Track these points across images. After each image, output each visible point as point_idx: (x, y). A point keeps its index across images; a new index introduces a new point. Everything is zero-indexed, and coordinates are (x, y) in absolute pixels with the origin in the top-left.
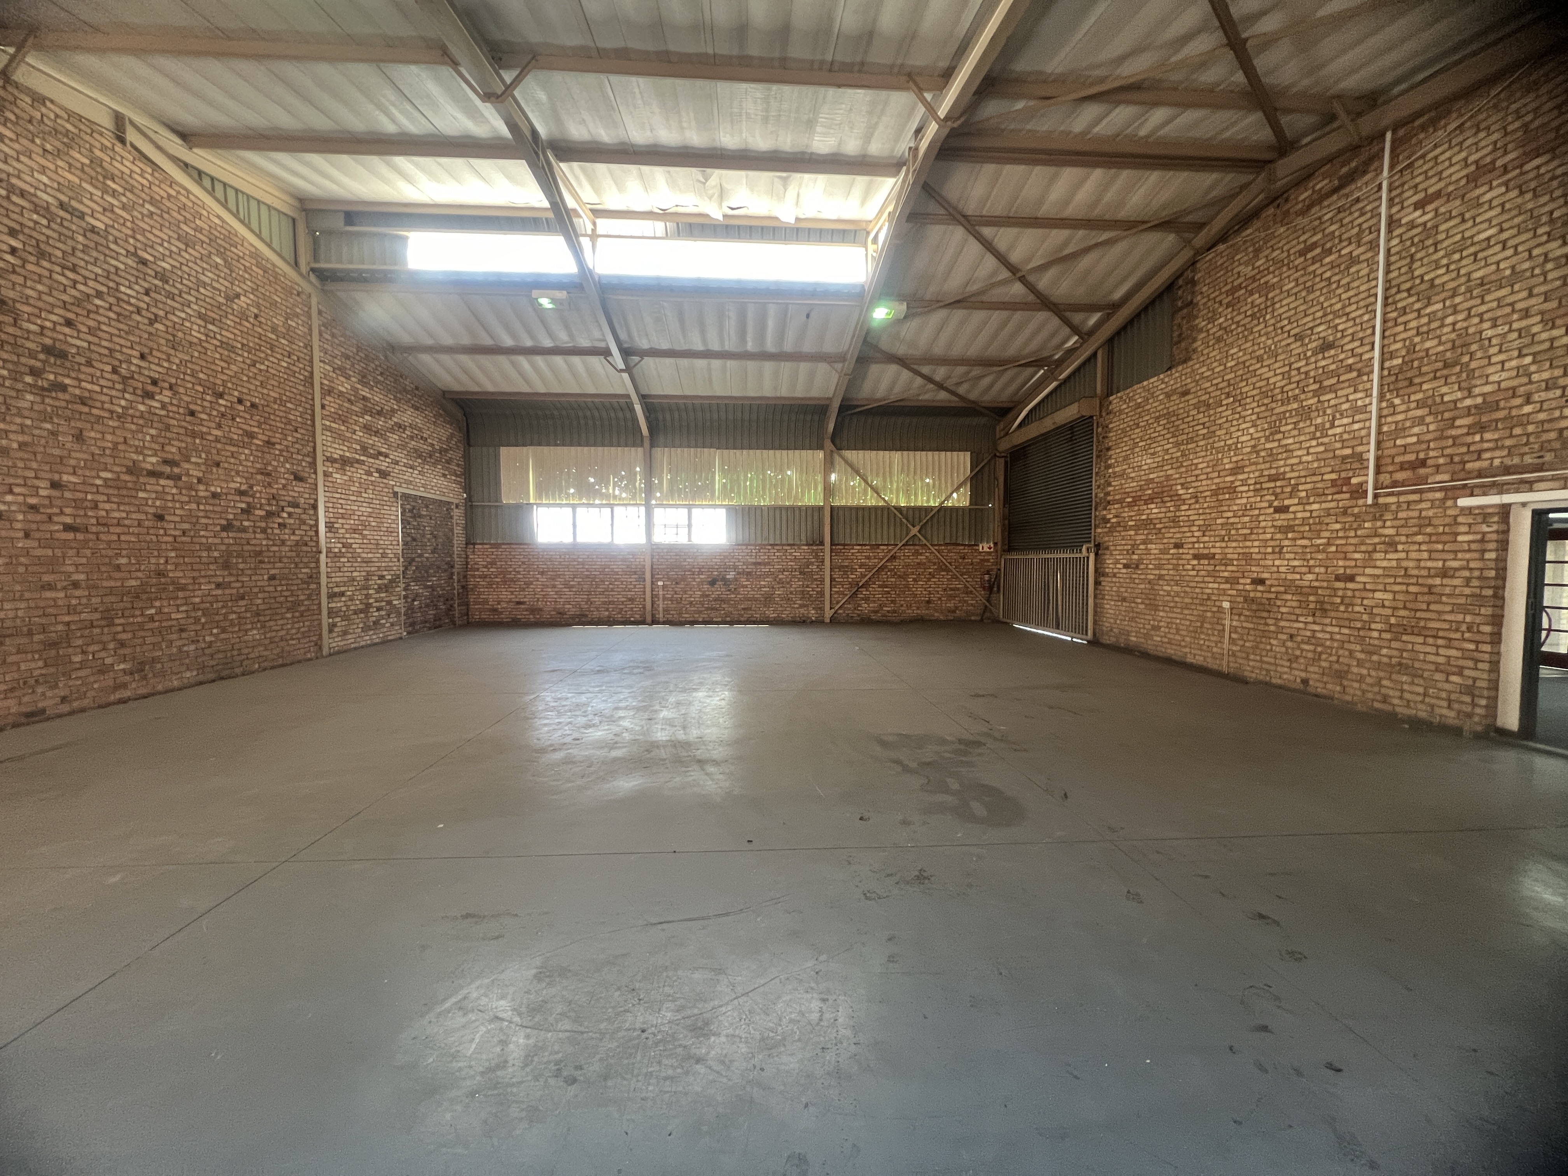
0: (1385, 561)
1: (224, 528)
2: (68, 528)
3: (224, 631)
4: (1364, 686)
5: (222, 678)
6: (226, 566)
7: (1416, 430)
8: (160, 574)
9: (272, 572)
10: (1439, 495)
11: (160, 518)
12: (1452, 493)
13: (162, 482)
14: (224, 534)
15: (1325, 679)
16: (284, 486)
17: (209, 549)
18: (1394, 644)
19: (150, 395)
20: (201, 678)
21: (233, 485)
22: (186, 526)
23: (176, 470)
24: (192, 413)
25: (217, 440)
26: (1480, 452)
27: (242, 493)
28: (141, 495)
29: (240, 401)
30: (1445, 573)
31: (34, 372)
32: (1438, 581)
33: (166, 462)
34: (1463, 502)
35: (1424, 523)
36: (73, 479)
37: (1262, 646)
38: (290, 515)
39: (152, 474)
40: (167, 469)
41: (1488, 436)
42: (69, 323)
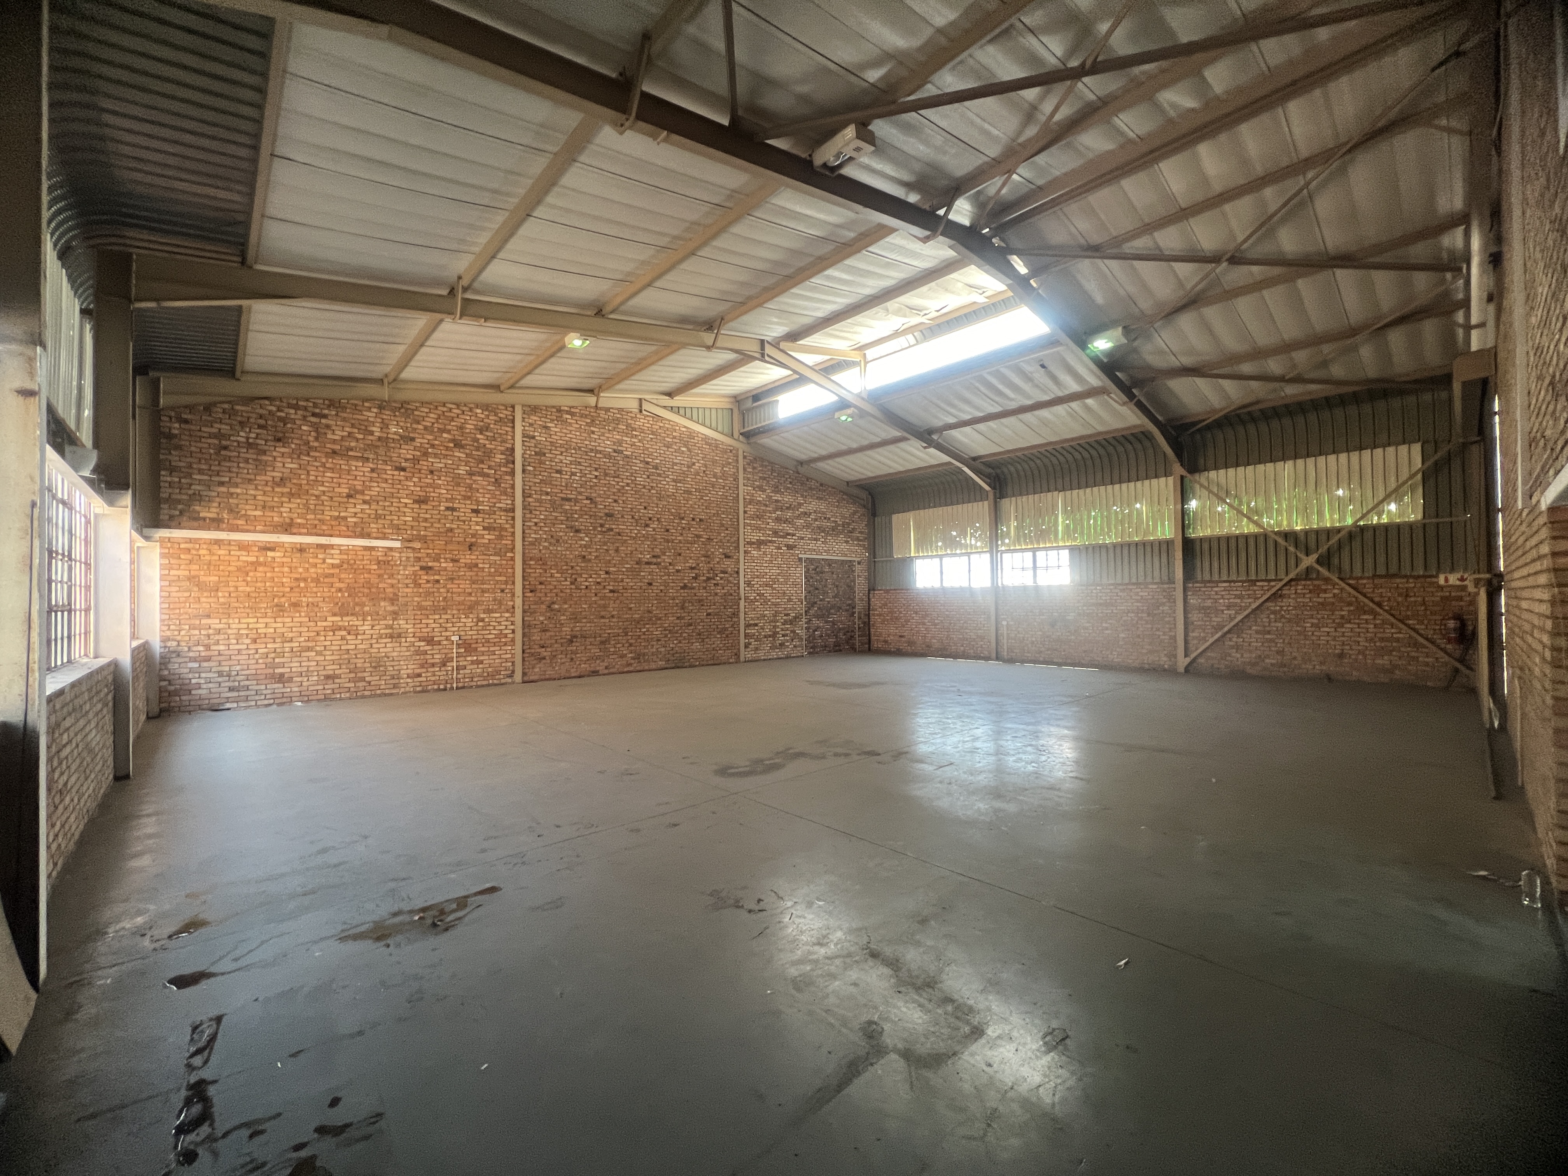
1: (682, 588)
2: (612, 591)
3: (680, 642)
5: (678, 667)
6: (683, 608)
8: (649, 612)
9: (709, 611)
11: (650, 584)
13: (652, 567)
14: (682, 591)
16: (718, 562)
17: (673, 599)
19: (647, 526)
20: (667, 666)
21: (687, 565)
22: (662, 588)
23: (659, 560)
24: (667, 531)
25: (680, 542)
27: (692, 568)
28: (642, 574)
29: (693, 519)
31: (602, 526)
33: (654, 557)
36: (614, 569)
38: (721, 578)
39: (648, 563)
40: (654, 560)
42: (615, 501)
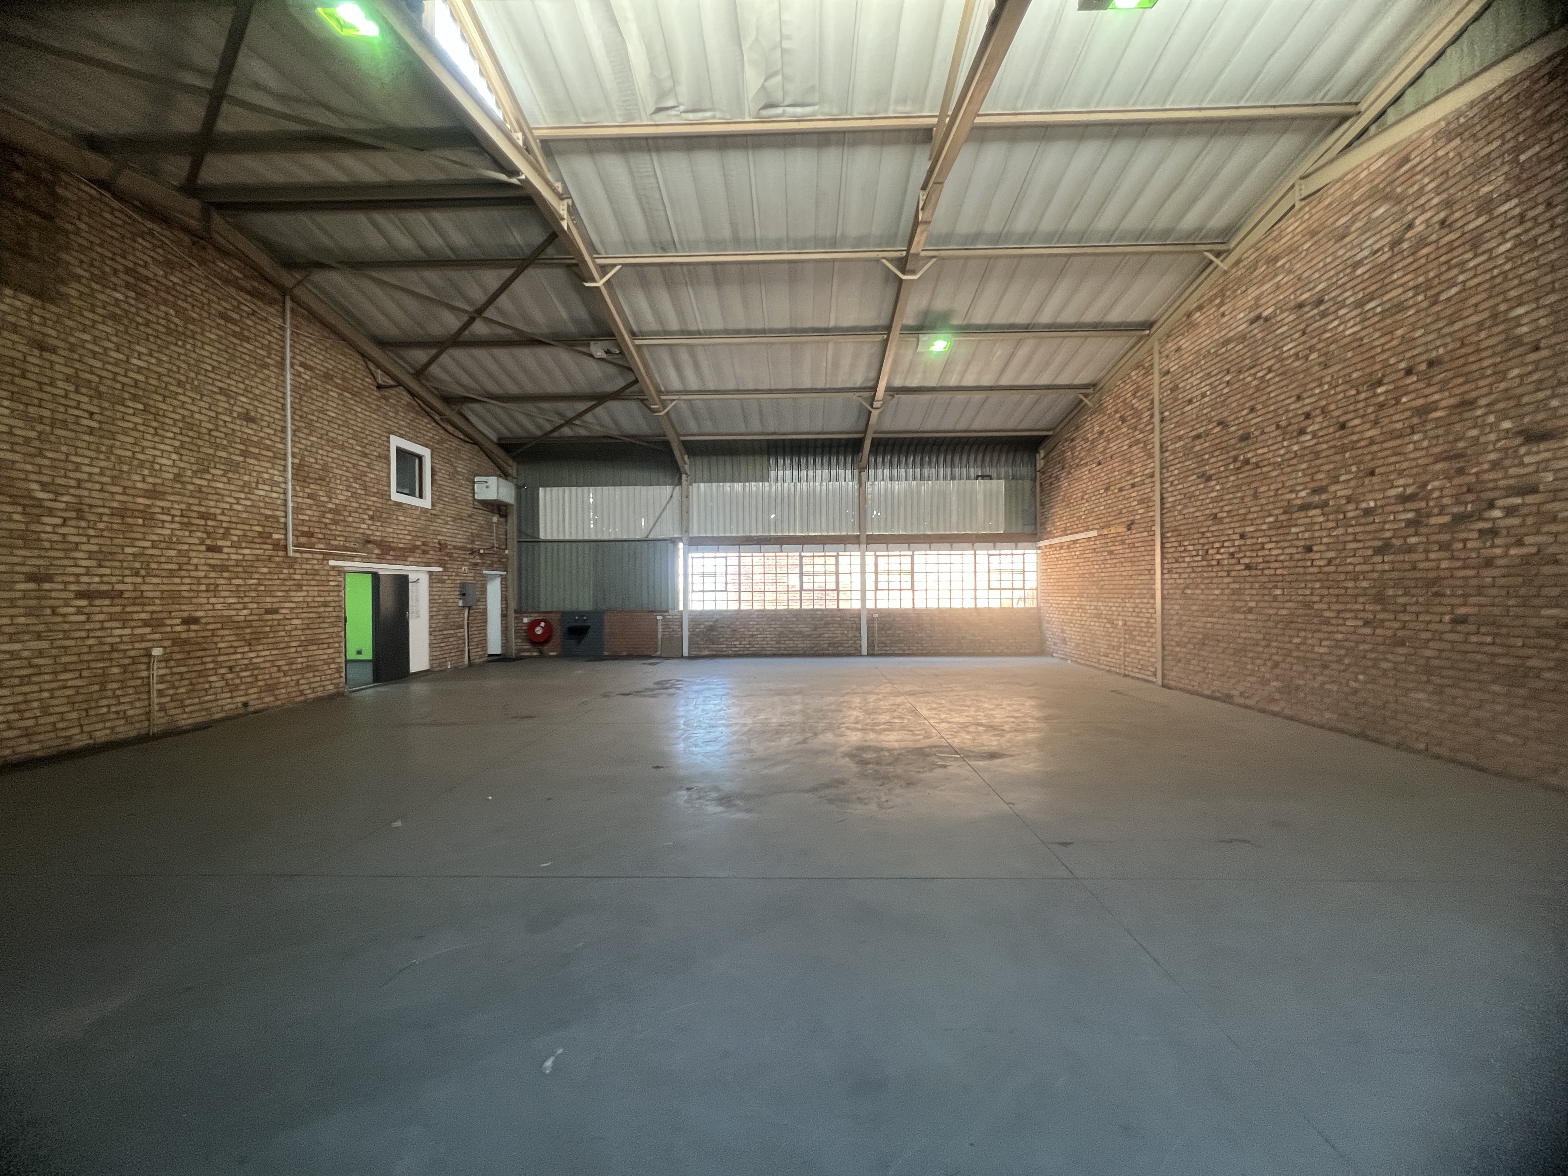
1: (1378, 551)
4: (290, 690)
6: (1380, 598)
7: (308, 512)
10: (321, 557)
11: (1309, 549)
12: (327, 556)
13: (1312, 513)
14: (1379, 559)
15: (263, 695)
19: (1302, 432)
21: (1393, 492)
22: (1332, 554)
23: (1324, 497)
24: (1343, 426)
25: (1372, 442)
26: (336, 536)
27: (1404, 499)
28: (1294, 530)
29: (1409, 372)
30: (325, 604)
32: (322, 609)
33: (1315, 491)
34: (332, 563)
35: (316, 573)
37: (199, 687)
39: (1305, 507)
40: (1316, 498)
41: (339, 528)
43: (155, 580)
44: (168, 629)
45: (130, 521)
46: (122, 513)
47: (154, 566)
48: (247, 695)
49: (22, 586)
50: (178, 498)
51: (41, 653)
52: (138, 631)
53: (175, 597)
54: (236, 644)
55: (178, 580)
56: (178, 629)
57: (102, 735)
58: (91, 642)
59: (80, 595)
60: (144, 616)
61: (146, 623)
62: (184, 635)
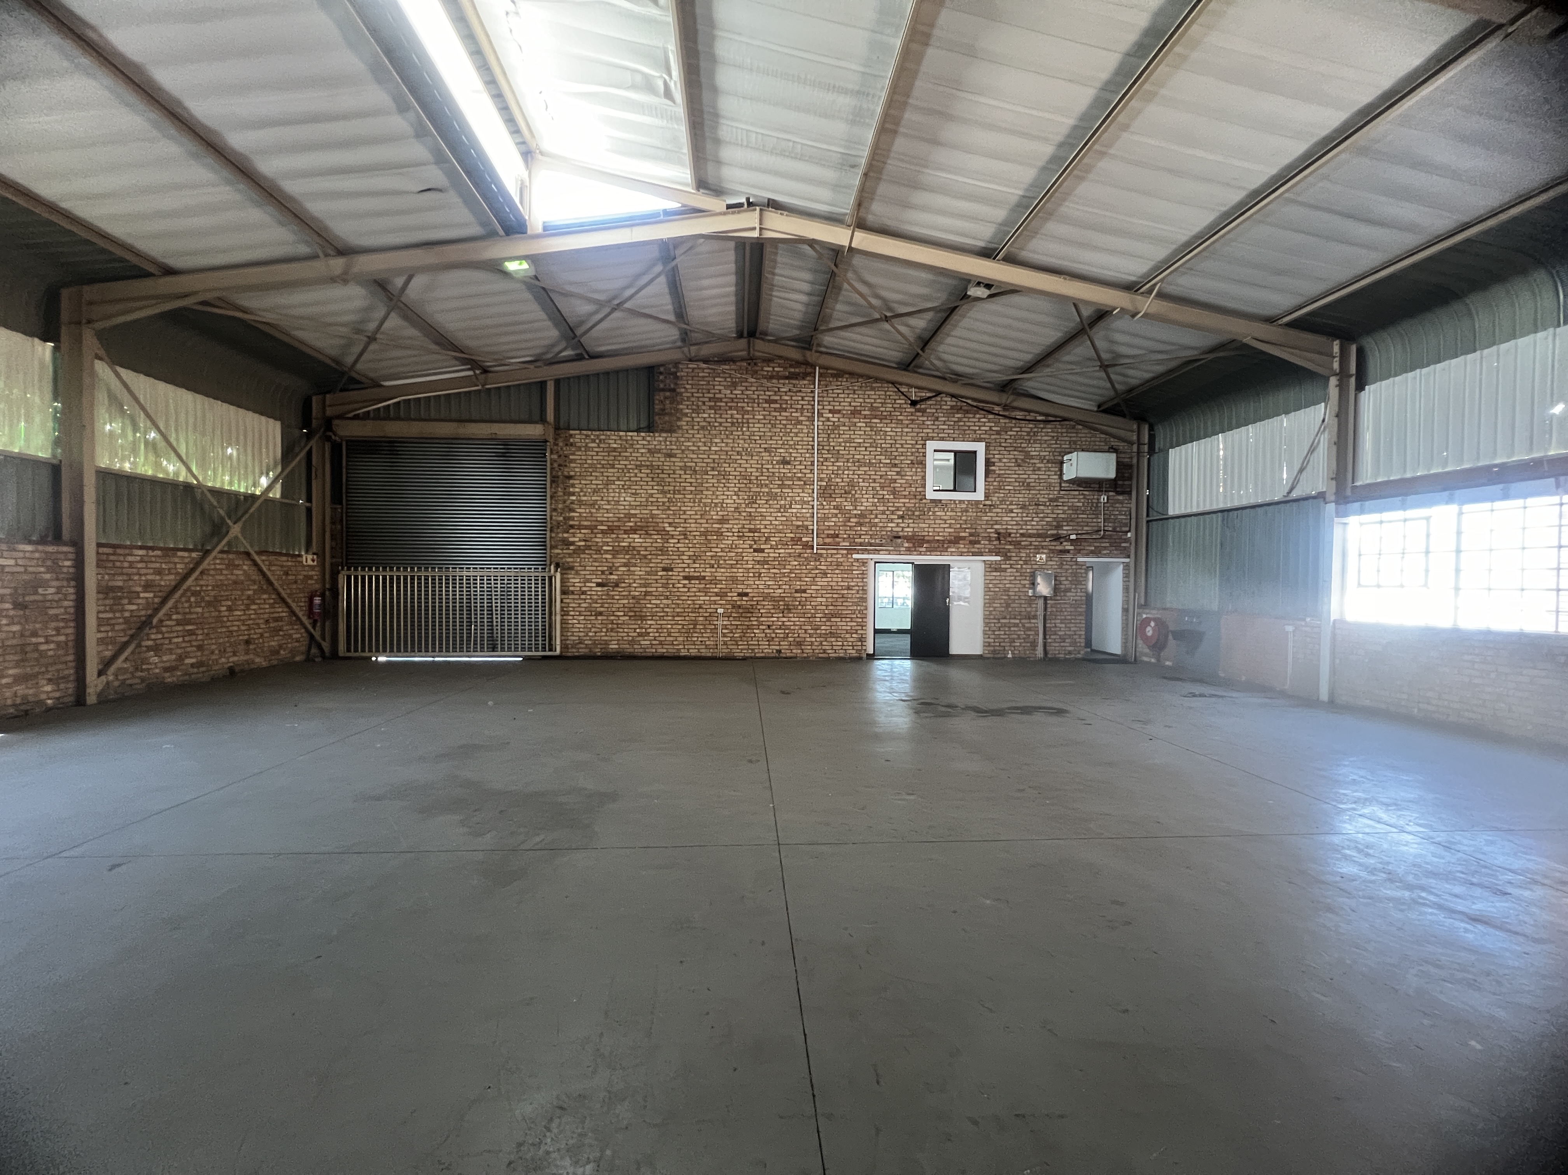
0: (822, 582)
4: (814, 647)
7: (833, 519)
10: (845, 552)
12: (850, 551)
15: (792, 647)
18: (828, 623)
30: (849, 588)
32: (846, 592)
34: (855, 556)
35: (839, 564)
37: (748, 635)
43: (722, 570)
44: (730, 598)
45: (709, 537)
46: (705, 534)
47: (721, 562)
48: (780, 645)
49: (660, 573)
50: (737, 522)
51: (668, 606)
52: (712, 598)
53: (734, 580)
54: (772, 611)
55: (735, 570)
56: (735, 598)
57: (694, 652)
58: (689, 602)
59: (685, 578)
60: (716, 590)
61: (717, 595)
62: (738, 603)
